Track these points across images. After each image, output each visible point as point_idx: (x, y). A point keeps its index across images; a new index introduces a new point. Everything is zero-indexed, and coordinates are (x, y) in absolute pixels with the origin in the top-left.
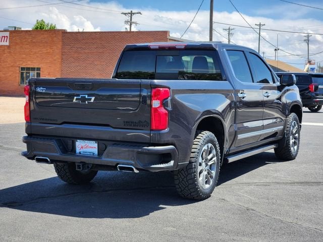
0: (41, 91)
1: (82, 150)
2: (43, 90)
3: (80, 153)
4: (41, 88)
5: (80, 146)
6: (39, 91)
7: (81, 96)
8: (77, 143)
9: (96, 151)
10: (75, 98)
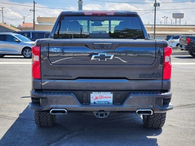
0: (55, 51)
1: (96, 101)
2: (57, 50)
3: (95, 103)
4: (55, 49)
5: (95, 97)
6: (53, 51)
7: (99, 54)
8: (91, 95)
9: (111, 100)
10: (93, 56)
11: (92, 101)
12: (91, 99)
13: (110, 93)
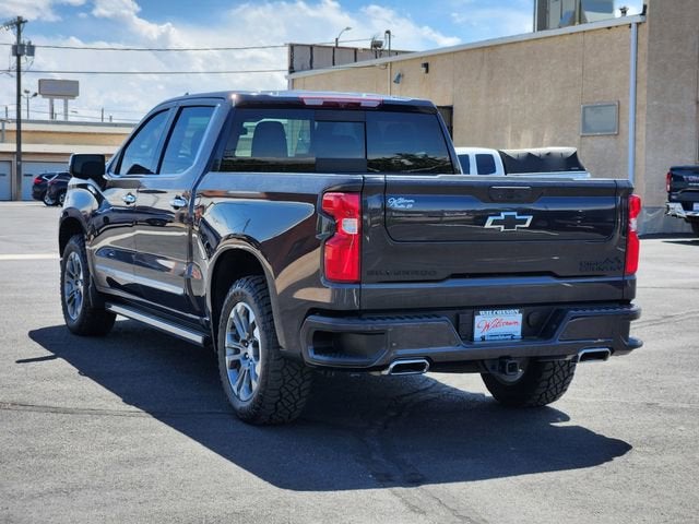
0: (402, 206)
1: (485, 333)
2: (406, 204)
3: (483, 338)
4: (401, 200)
5: (483, 325)
6: (396, 206)
7: (503, 215)
8: (477, 318)
9: (517, 330)
10: (490, 219)
11: (478, 334)
12: (476, 329)
13: (517, 311)
